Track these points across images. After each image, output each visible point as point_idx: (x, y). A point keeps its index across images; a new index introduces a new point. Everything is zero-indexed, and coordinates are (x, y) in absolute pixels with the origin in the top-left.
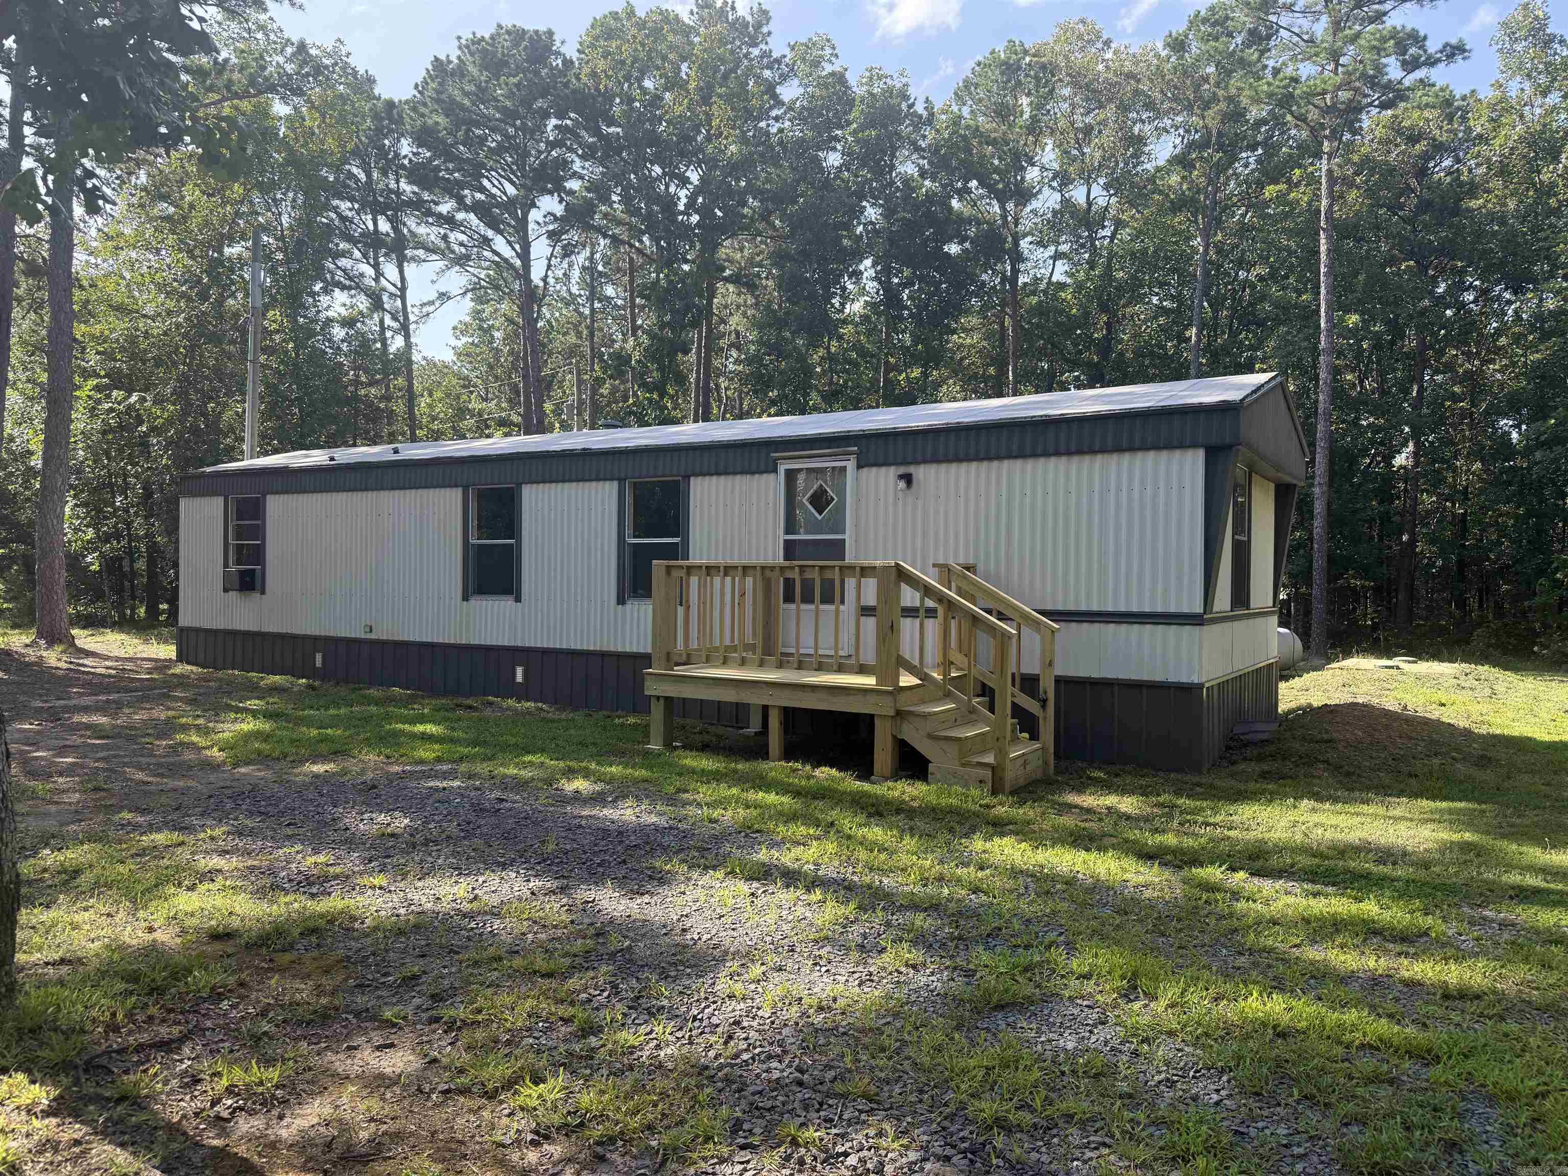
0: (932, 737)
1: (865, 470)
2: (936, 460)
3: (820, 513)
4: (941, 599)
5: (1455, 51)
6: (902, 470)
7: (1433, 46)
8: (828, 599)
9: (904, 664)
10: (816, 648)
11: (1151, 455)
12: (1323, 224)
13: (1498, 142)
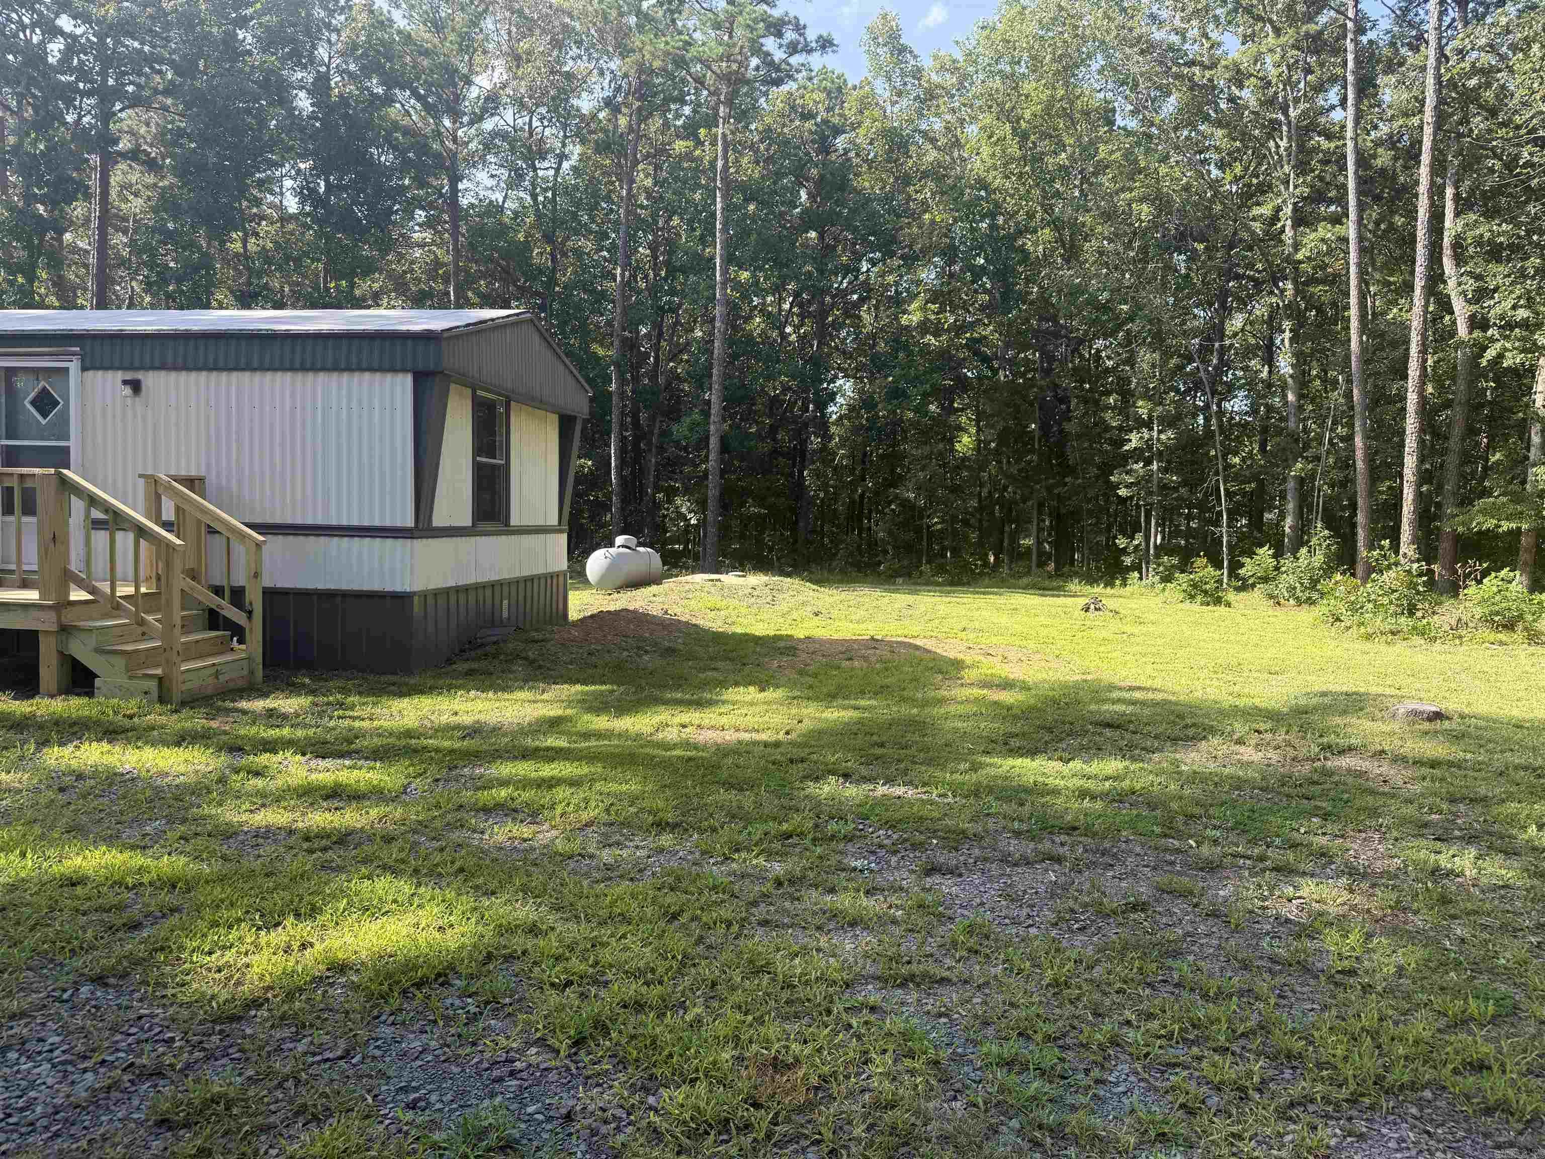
0: (99, 651)
1: (90, 373)
2: (163, 367)
3: (45, 416)
4: (107, 509)
5: (826, 44)
6: (129, 376)
7: (811, 35)
9: (75, 579)
10: (19, 562)
11: (367, 376)
12: (718, 184)
13: (862, 131)
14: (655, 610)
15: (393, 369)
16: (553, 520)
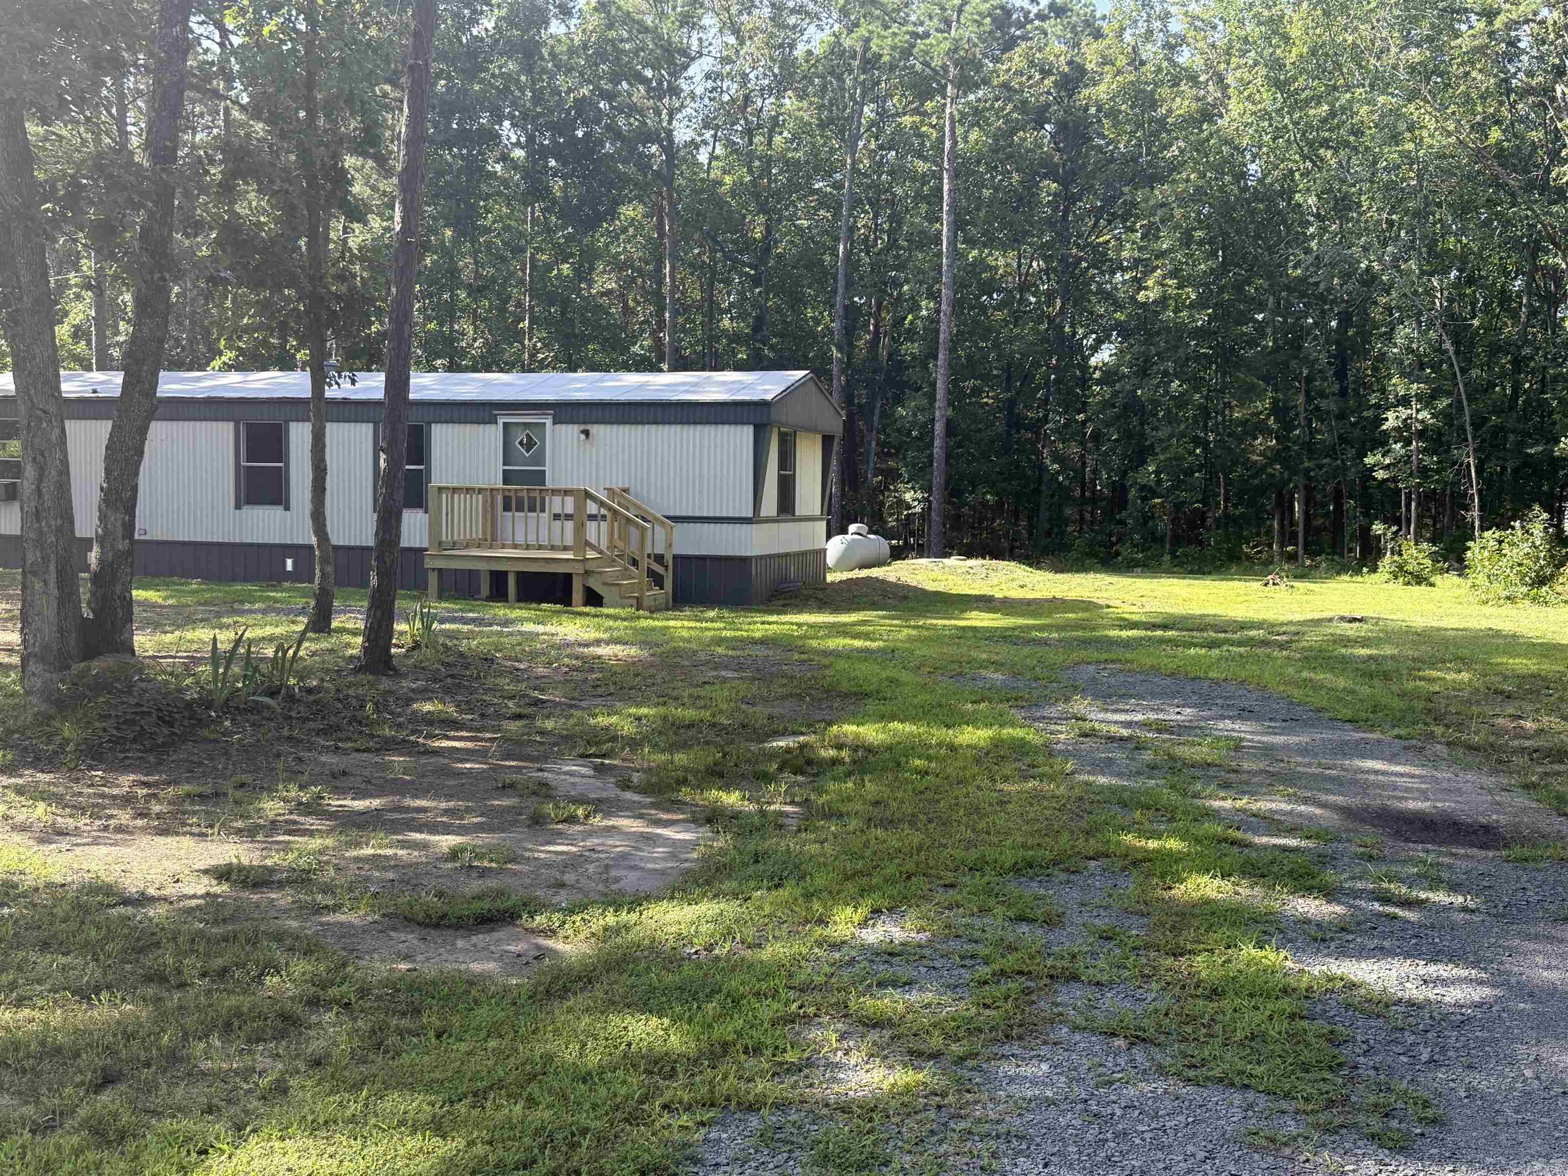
0: (604, 584)
1: (558, 426)
2: (603, 422)
3: (528, 452)
4: (610, 508)
6: (582, 427)
8: (532, 509)
9: (588, 544)
12: (946, 165)
13: (1102, 87)
14: (892, 578)
15: (743, 423)
16: (818, 512)
